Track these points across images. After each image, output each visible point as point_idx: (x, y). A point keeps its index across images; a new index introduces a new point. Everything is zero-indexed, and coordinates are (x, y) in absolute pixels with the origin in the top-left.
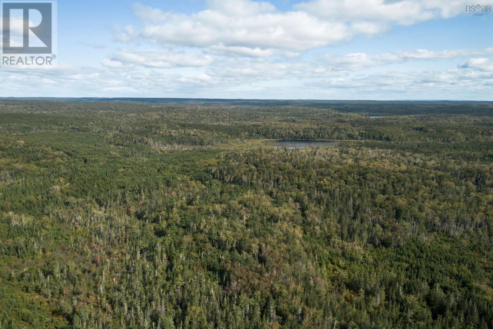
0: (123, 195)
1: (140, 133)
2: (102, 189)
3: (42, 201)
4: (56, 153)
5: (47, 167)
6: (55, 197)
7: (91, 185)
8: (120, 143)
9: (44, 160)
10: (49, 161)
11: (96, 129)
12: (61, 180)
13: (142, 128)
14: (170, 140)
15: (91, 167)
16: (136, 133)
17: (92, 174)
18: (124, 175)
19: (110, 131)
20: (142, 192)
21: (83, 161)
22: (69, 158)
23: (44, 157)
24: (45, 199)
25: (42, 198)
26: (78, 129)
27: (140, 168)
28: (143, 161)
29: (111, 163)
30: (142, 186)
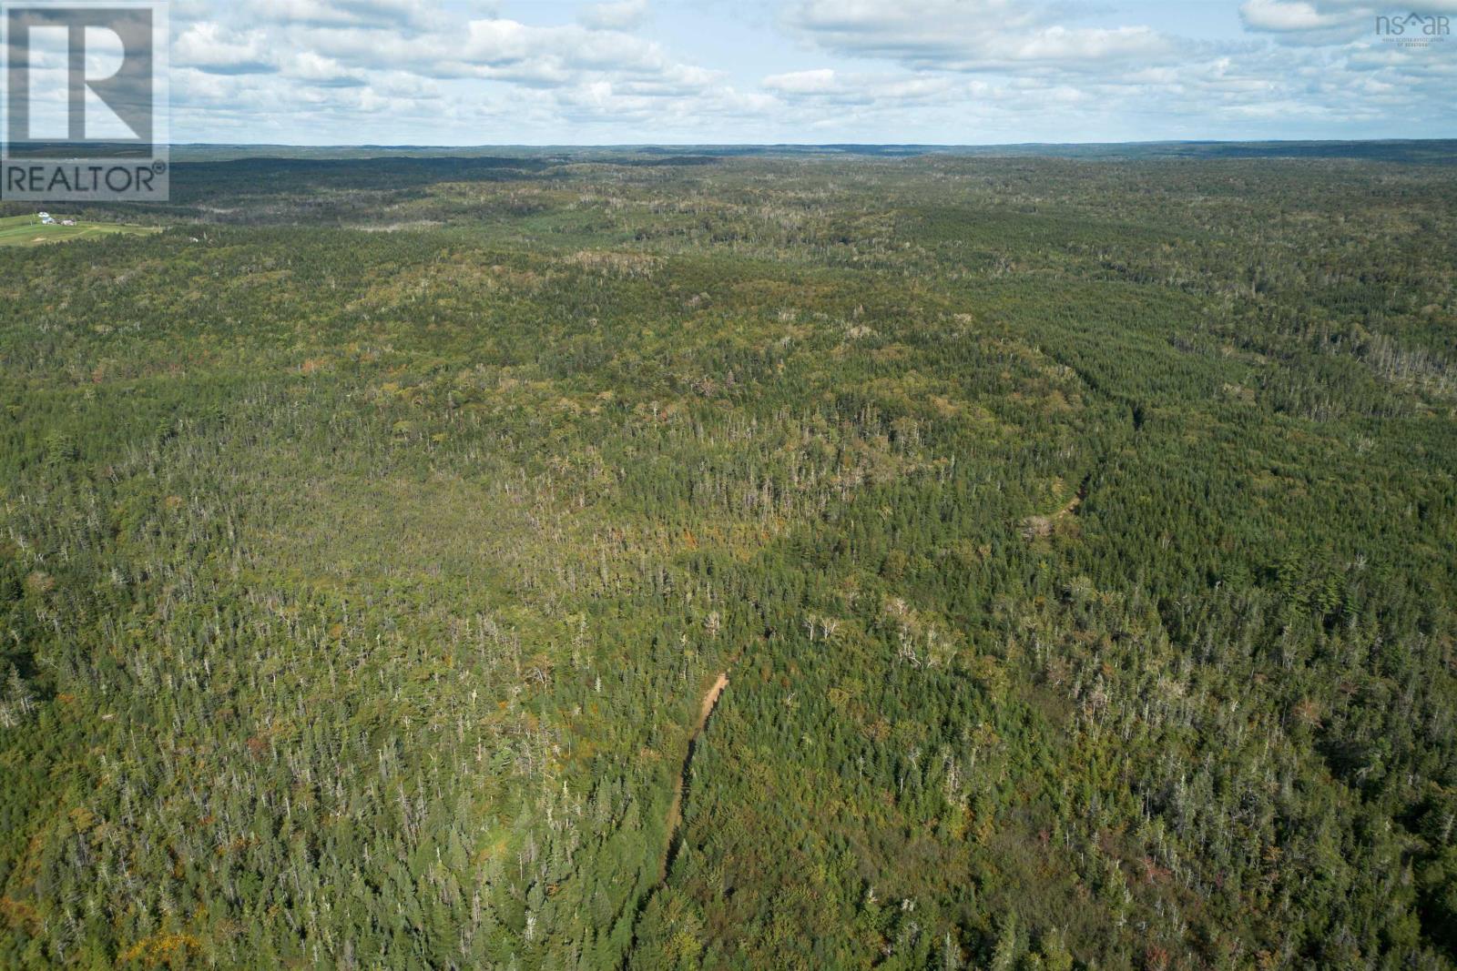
0: (1271, 614)
1: (1336, 302)
2: (1188, 564)
3: (990, 565)
4: (1052, 371)
5: (1021, 424)
6: (1029, 559)
7: (1152, 538)
8: (1259, 340)
9: (1016, 396)
10: (1030, 402)
11: (1178, 275)
12: (1055, 489)
13: (1348, 279)
15: (1155, 446)
16: (1319, 302)
17: (1155, 481)
18: (1273, 510)
19: (1225, 287)
20: (1353, 624)
21: (1130, 418)
22: (1089, 397)
23: (1018, 386)
25: (993, 553)
26: (1122, 270)
27: (1341, 486)
28: (1354, 446)
29: (1227, 440)
30: (1355, 591)
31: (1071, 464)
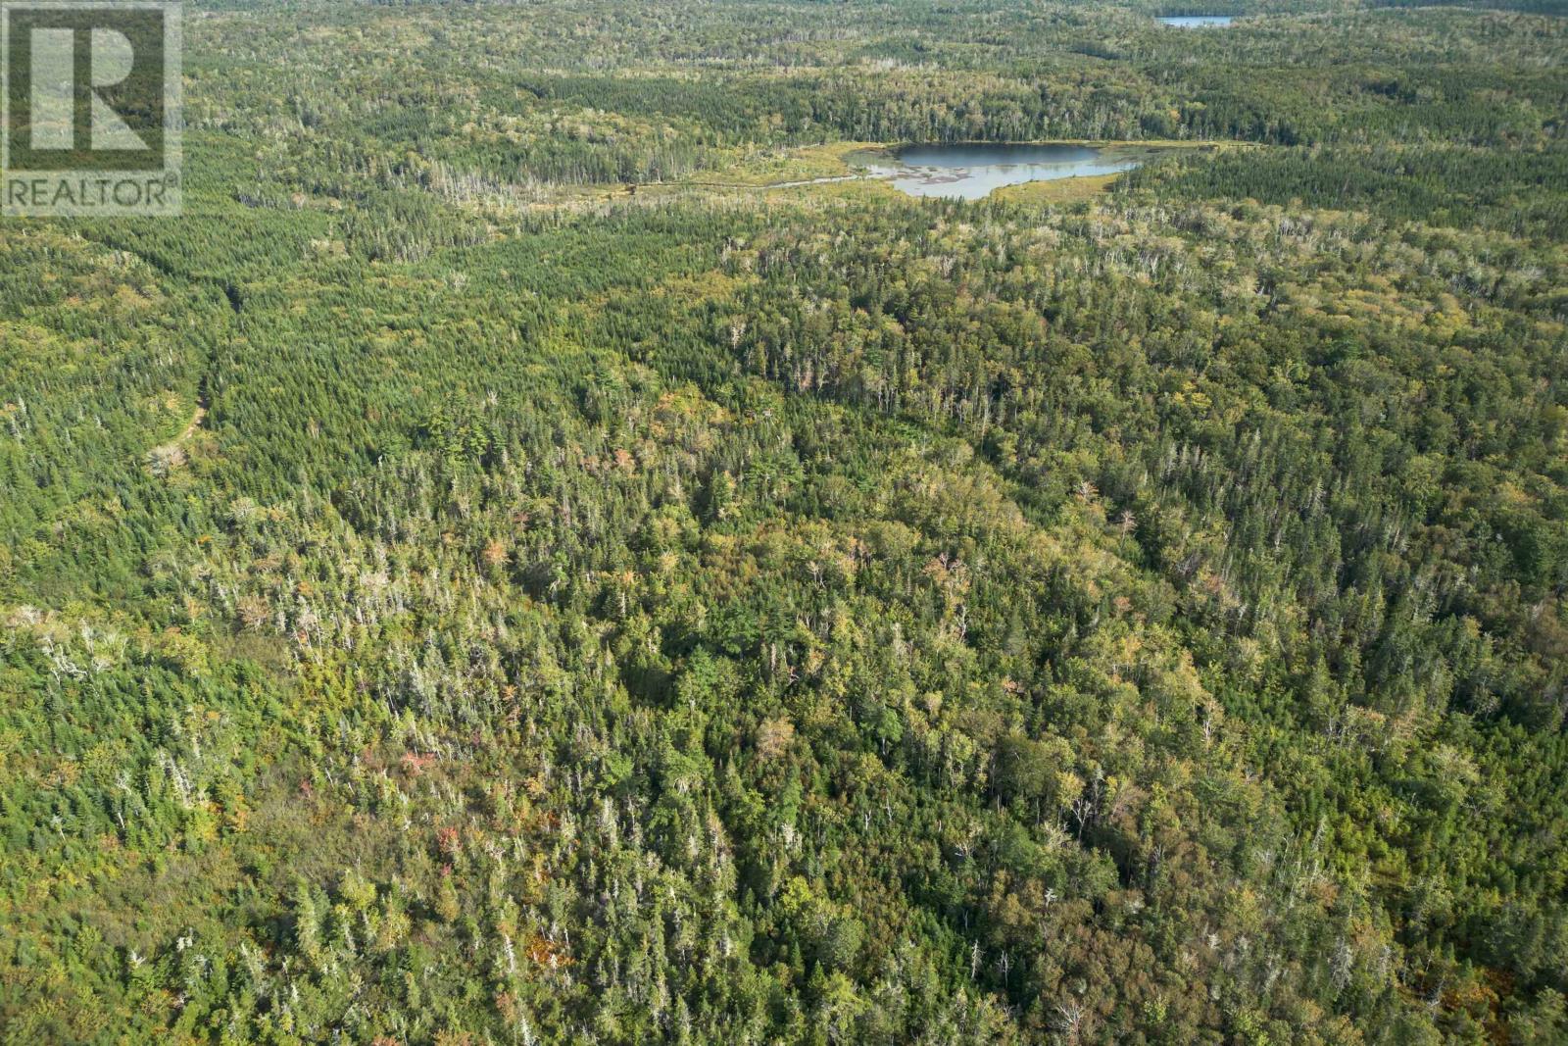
0: (436, 472)
1: (383, 128)
2: (345, 447)
3: (126, 521)
4: (108, 260)
5: (94, 336)
6: (172, 499)
7: (300, 432)
8: (327, 182)
9: (74, 302)
10: (95, 305)
11: (213, 115)
12: (169, 405)
13: (388, 103)
14: (508, 162)
15: (265, 327)
16: (369, 131)
17: (278, 365)
18: (403, 367)
19: (270, 123)
20: (505, 458)
21: (225, 300)
22: (168, 285)
23: (71, 289)
24: (139, 510)
25: (125, 505)
27: (454, 327)
28: (451, 283)
29: (335, 303)
30: (497, 426)
31: (178, 371)
